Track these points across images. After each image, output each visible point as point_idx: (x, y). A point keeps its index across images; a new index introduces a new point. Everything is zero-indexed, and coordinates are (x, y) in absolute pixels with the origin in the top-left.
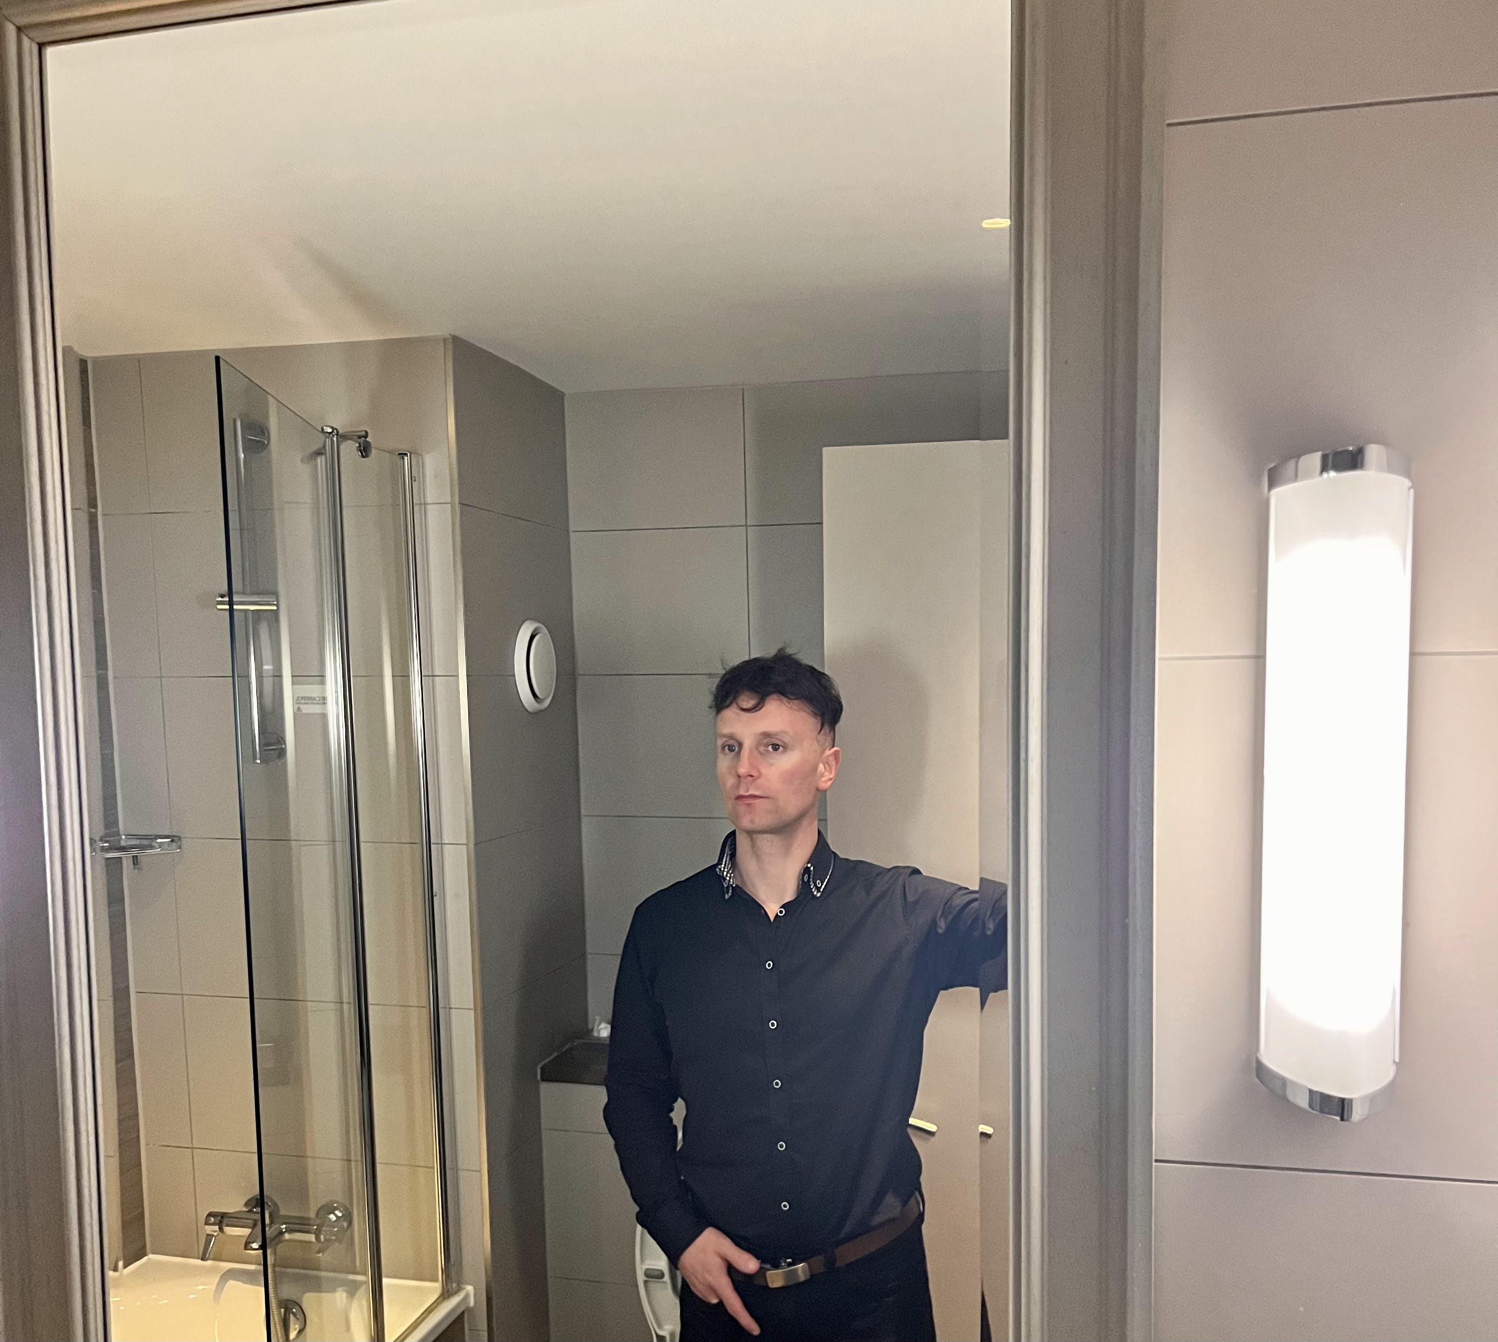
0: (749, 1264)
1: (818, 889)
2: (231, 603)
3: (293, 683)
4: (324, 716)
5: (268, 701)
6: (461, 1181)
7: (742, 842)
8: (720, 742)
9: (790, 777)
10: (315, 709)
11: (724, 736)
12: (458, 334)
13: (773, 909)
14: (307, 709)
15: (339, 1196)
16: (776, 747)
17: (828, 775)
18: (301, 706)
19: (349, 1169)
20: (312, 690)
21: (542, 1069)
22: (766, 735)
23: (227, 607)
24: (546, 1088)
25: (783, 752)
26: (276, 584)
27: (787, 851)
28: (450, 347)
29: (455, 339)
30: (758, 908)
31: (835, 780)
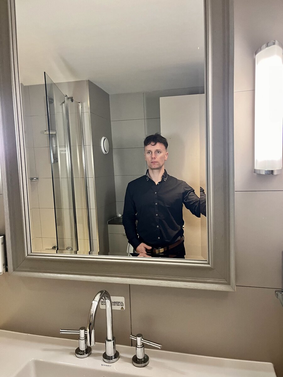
0: (150, 248)
1: (165, 179)
2: (49, 132)
3: (59, 148)
4: (65, 154)
5: (54, 152)
6: (94, 242)
7: (150, 171)
8: (147, 152)
9: (161, 158)
10: (64, 153)
11: (148, 150)
12: (90, 80)
13: (157, 183)
14: (62, 153)
15: (70, 246)
16: (158, 152)
17: (166, 158)
18: (61, 152)
19: (72, 240)
20: (63, 149)
21: (108, 222)
22: (157, 150)
23: (48, 133)
24: (109, 226)
25: (160, 153)
26: (55, 128)
27: (159, 172)
28: (88, 82)
29: (89, 81)
30: (154, 182)
31: (168, 158)
